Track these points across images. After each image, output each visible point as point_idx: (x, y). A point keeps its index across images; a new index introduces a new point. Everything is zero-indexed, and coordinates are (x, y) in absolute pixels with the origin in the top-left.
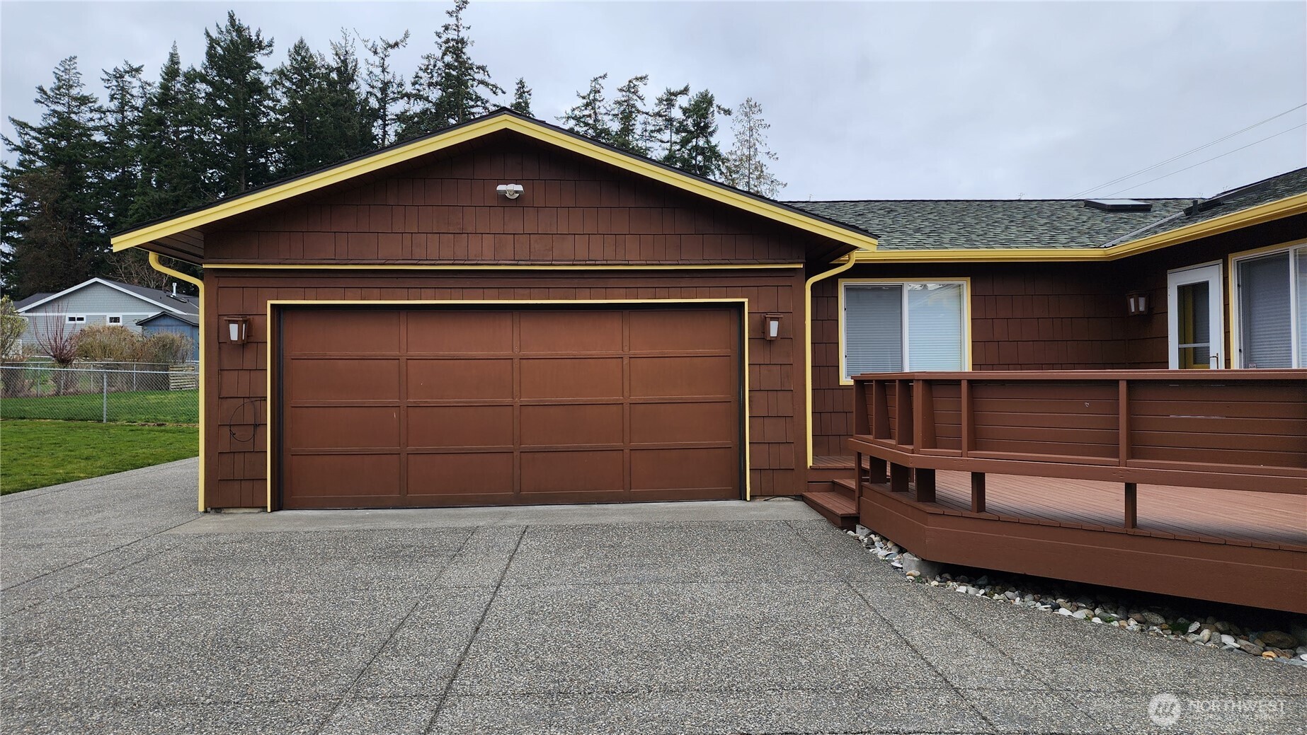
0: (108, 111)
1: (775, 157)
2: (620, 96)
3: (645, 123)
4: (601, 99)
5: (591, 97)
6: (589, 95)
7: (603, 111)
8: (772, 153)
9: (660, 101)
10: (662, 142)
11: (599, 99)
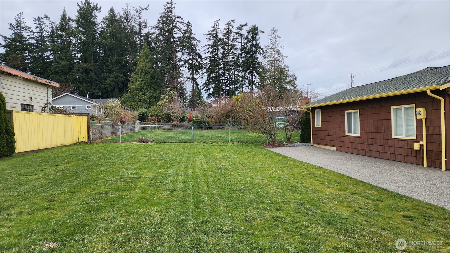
0: (36, 32)
1: (283, 47)
2: (226, 27)
3: (233, 36)
4: (219, 28)
5: (215, 27)
6: (214, 26)
7: (219, 32)
8: (282, 46)
9: (238, 28)
10: (239, 42)
11: (218, 28)
